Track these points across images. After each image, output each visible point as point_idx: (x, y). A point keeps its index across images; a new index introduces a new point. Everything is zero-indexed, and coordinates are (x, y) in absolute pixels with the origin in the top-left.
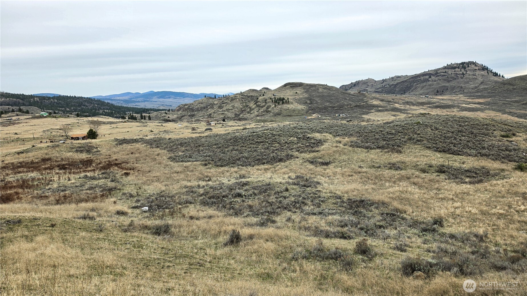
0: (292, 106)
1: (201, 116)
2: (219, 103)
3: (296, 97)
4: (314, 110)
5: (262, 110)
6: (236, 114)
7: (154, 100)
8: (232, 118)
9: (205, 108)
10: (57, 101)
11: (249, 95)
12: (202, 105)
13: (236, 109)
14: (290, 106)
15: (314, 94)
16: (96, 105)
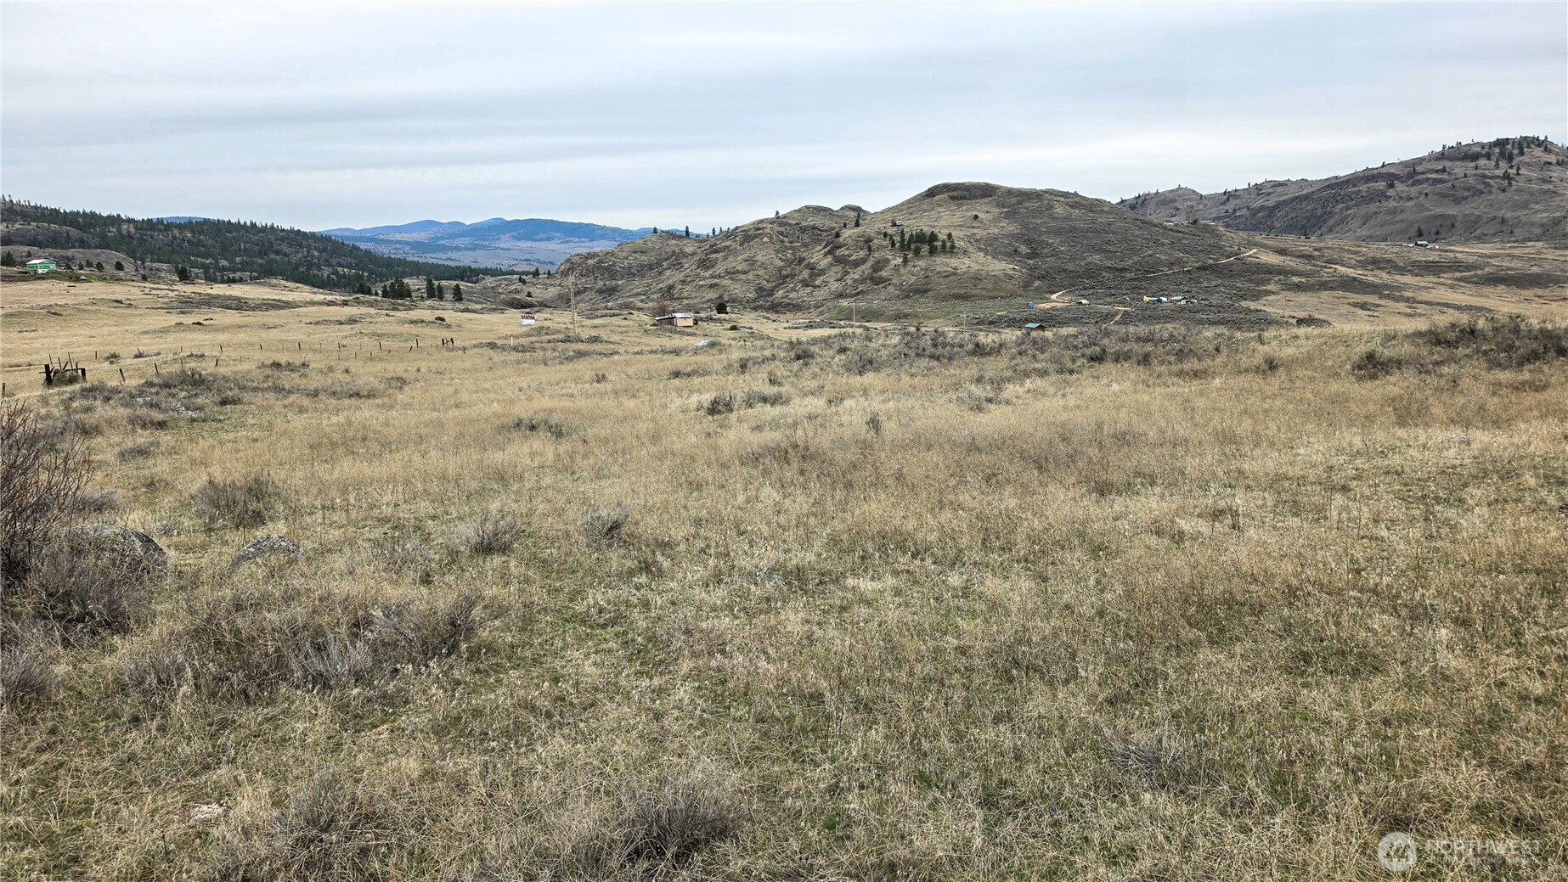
0: (967, 262)
1: (638, 294)
2: (699, 251)
3: (975, 231)
4: (1051, 280)
5: (856, 277)
6: (760, 289)
7: (501, 245)
8: (748, 302)
9: (655, 267)
10: (194, 236)
11: (804, 224)
12: (644, 259)
13: (761, 272)
14: (962, 264)
15: (1039, 221)
16: (316, 253)
